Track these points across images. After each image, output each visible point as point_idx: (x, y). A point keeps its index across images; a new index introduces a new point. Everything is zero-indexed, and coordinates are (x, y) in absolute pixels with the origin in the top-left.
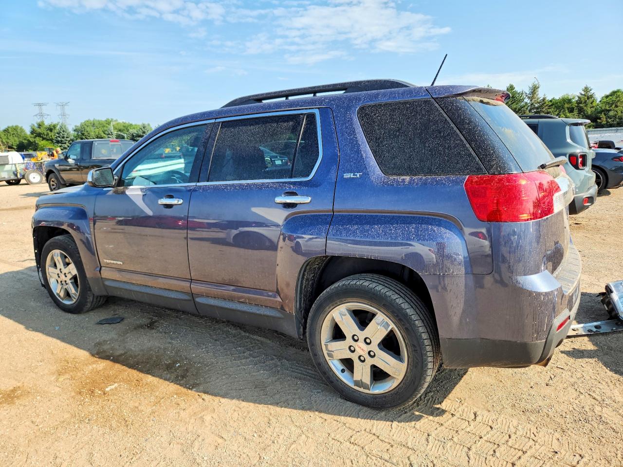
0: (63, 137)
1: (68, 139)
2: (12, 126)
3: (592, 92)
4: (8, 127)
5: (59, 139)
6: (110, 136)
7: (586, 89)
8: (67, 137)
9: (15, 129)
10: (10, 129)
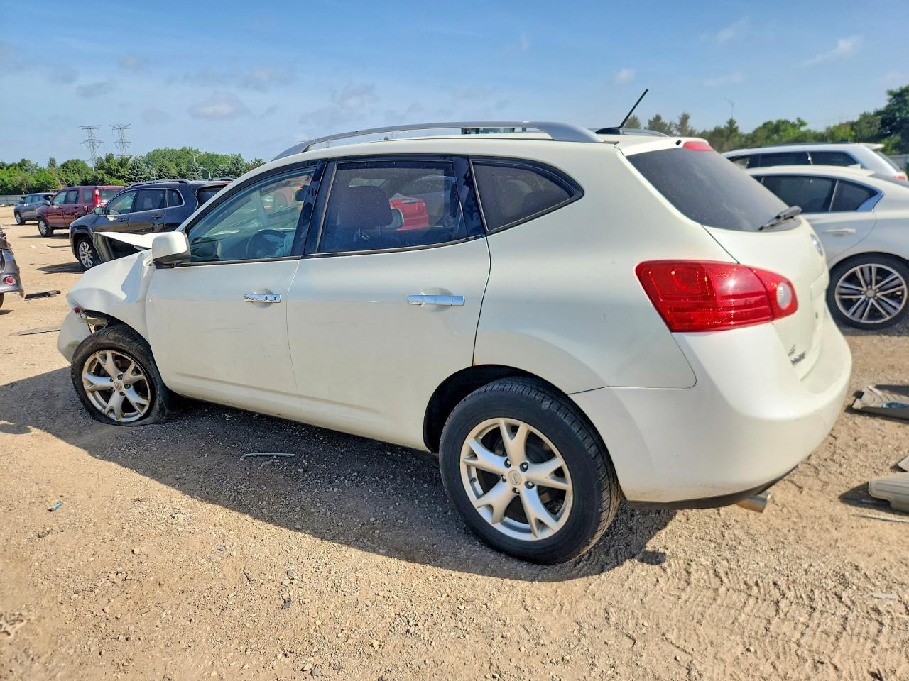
0: (137, 175)
1: (144, 177)
2: (73, 160)
3: (736, 125)
4: (68, 161)
5: (132, 177)
6: (195, 173)
7: (731, 122)
8: (141, 174)
9: (76, 163)
10: (70, 164)
